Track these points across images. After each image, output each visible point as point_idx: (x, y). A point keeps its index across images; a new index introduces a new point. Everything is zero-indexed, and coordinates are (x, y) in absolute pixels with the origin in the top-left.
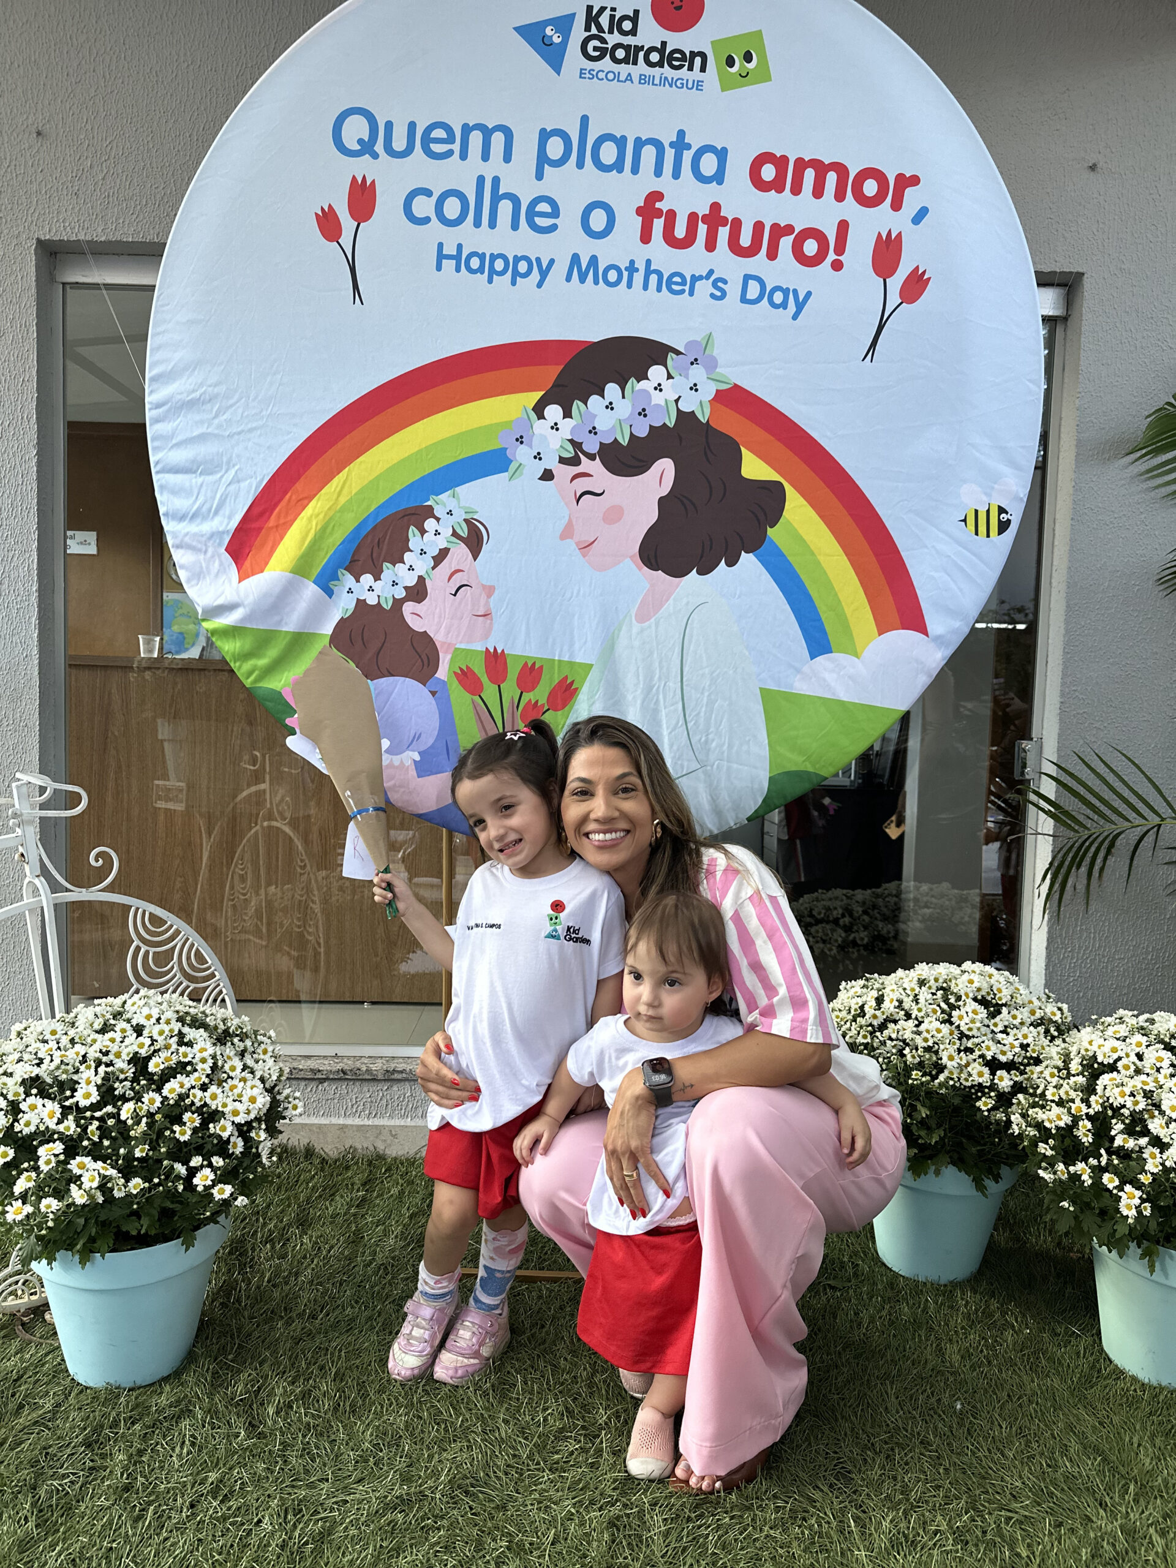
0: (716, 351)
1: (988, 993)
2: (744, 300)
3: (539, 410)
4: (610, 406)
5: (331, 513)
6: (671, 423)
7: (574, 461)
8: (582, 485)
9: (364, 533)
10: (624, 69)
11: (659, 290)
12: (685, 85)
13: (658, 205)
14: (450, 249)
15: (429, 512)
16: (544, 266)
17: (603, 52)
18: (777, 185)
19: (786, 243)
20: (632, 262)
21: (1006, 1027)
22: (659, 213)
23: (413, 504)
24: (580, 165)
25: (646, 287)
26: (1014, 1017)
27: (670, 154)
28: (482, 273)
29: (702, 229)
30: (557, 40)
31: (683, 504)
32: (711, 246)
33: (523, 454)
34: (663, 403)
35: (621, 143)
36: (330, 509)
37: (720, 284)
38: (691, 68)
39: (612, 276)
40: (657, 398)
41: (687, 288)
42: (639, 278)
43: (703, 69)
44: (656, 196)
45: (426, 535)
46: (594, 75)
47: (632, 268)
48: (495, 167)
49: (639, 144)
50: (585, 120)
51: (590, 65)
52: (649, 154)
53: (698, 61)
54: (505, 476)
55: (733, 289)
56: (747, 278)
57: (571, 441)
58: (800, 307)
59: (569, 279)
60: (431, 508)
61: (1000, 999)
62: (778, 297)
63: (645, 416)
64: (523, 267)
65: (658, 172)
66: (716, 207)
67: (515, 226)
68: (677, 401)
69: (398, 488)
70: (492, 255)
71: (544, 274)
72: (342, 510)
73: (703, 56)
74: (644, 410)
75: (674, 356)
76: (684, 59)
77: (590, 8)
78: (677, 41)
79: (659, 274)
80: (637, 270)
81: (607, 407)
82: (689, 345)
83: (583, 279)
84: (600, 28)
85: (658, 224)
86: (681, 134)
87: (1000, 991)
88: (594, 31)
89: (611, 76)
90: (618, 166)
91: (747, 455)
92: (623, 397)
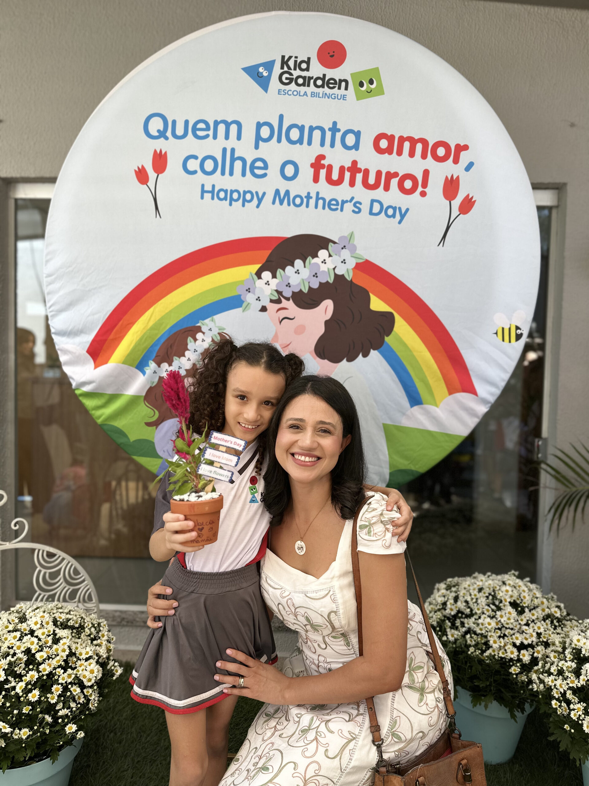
0: (356, 241)
1: (518, 599)
2: (371, 213)
3: (259, 275)
4: (297, 272)
5: (145, 331)
6: (331, 280)
7: (278, 301)
8: (283, 314)
9: (162, 341)
10: (303, 89)
11: (324, 208)
12: (336, 97)
13: (323, 162)
14: (208, 188)
15: (199, 330)
16: (260, 196)
17: (291, 80)
18: (389, 150)
19: (394, 182)
20: (309, 193)
21: (528, 620)
22: (323, 166)
23: (190, 325)
24: (279, 141)
25: (316, 207)
26: (533, 615)
27: (329, 134)
28: (226, 200)
29: (347, 175)
30: (265, 74)
31: (338, 323)
32: (352, 183)
33: (250, 298)
34: (326, 270)
35: (301, 129)
36: (144, 329)
37: (358, 205)
38: (339, 88)
39: (298, 201)
40: (323, 268)
41: (339, 207)
42: (312, 202)
43: (346, 88)
44: (322, 157)
45: (197, 342)
46: (286, 93)
47: (309, 197)
48: (232, 142)
49: (312, 129)
50: (281, 117)
51: (283, 87)
52: (317, 134)
53: (343, 84)
54: (239, 310)
55: (365, 207)
56: (373, 201)
57: (277, 291)
58: (403, 216)
59: (274, 203)
60: (200, 328)
61: (525, 603)
62: (390, 212)
63: (317, 277)
64: (248, 197)
65: (322, 144)
66: (355, 163)
67: (244, 174)
68: (334, 269)
69: (182, 316)
70: (231, 191)
71: (260, 201)
72: (152, 328)
73: (346, 82)
74: (316, 274)
75: (332, 244)
76: (335, 83)
77: (283, 57)
78: (331, 73)
79: (324, 199)
80: (311, 198)
81: (296, 272)
82: (341, 238)
83: (281, 203)
84: (289, 68)
85: (323, 173)
86: (335, 123)
87: (524, 597)
88: (286, 69)
89: (295, 93)
90: (300, 141)
91: (374, 299)
92: (305, 267)
